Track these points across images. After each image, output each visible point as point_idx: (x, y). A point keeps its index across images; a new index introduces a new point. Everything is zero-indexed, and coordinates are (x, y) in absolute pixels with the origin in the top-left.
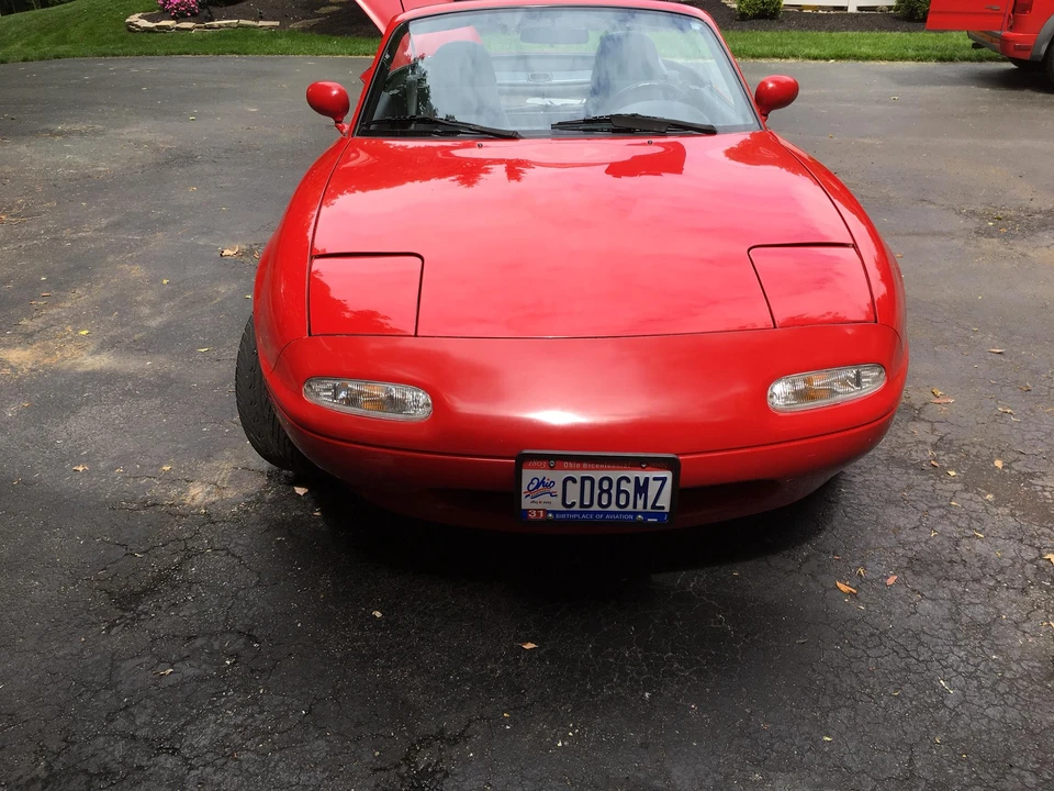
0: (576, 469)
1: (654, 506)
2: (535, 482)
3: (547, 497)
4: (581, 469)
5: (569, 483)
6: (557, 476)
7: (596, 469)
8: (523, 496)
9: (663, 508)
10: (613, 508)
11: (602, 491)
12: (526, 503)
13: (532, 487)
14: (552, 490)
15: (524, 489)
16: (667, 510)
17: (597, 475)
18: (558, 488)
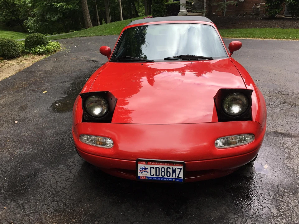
0: (154, 165)
1: (178, 177)
2: (142, 168)
3: (145, 173)
4: (155, 165)
5: (152, 169)
6: (148, 167)
7: (160, 165)
8: (139, 172)
9: (181, 177)
10: (166, 177)
11: (162, 171)
12: (140, 174)
13: (141, 169)
14: (147, 170)
15: (139, 170)
16: (182, 178)
17: (160, 167)
18: (149, 170)
